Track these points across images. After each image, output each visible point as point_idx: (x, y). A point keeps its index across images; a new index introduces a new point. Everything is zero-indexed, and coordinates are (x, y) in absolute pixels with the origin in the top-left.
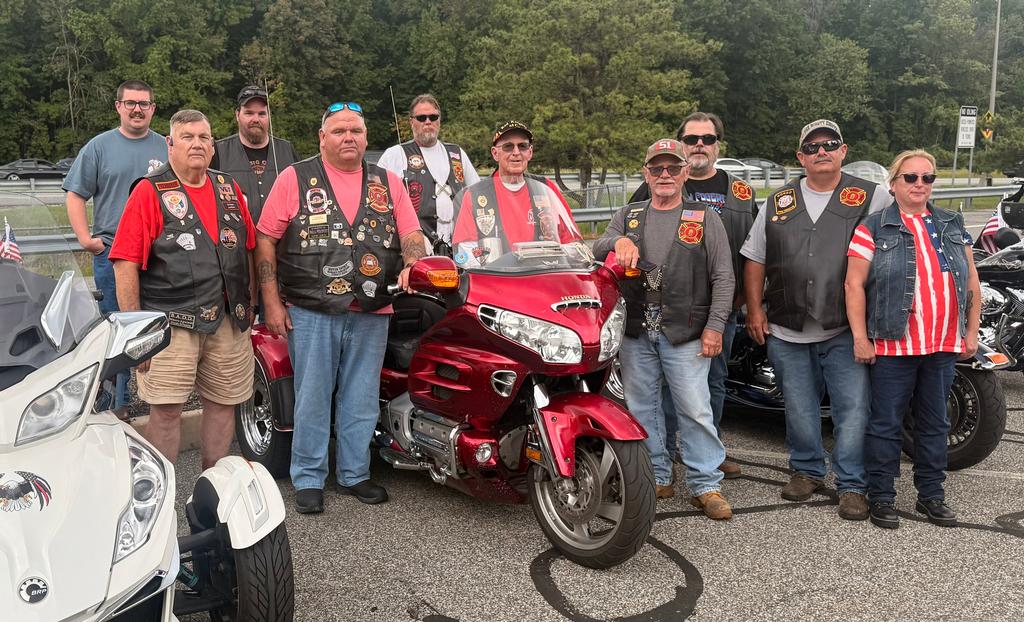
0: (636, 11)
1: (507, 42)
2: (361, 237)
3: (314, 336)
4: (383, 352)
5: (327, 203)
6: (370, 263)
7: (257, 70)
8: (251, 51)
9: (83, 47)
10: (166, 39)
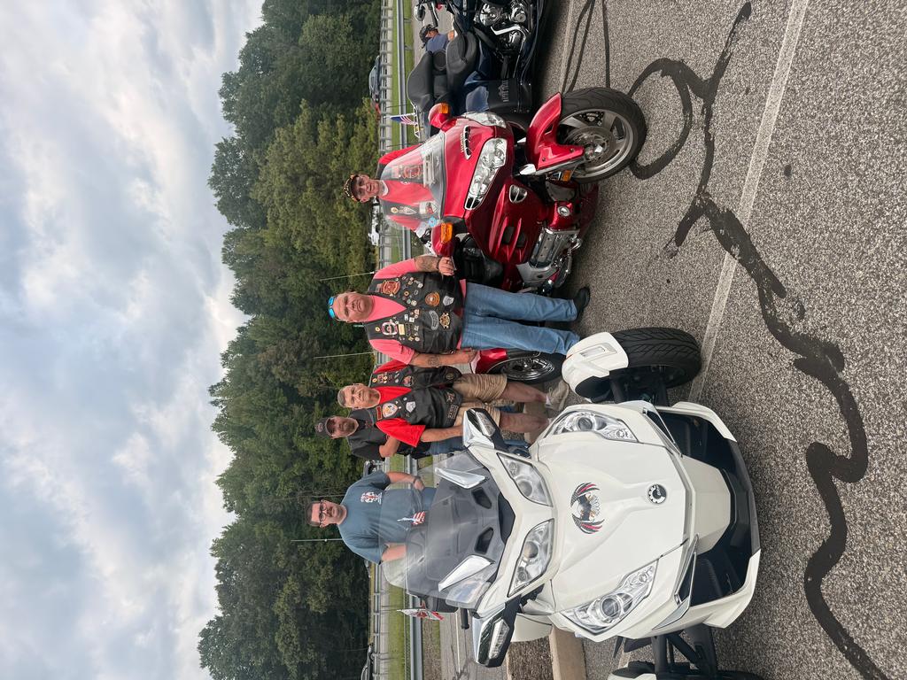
0: (281, 151)
1: (299, 233)
2: (414, 303)
3: (478, 334)
5: (391, 322)
6: (431, 299)
7: (314, 387)
8: (303, 390)
9: (299, 487)
10: (295, 439)
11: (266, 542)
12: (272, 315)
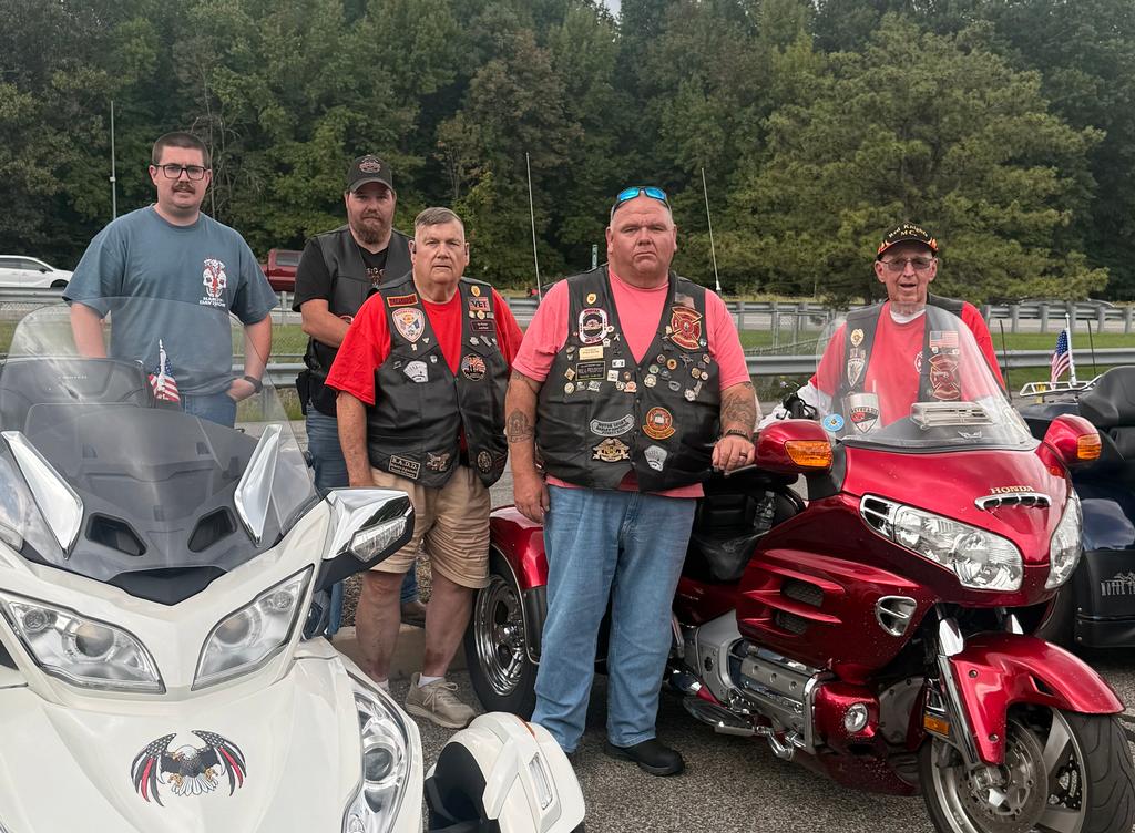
0: (988, 84)
1: (805, 122)
2: (650, 381)
3: (581, 525)
4: (682, 555)
5: (607, 329)
6: (660, 420)
7: (457, 154)
8: (451, 129)
9: (232, 118)
10: (340, 110)
11: (108, 45)
12: (620, 61)
